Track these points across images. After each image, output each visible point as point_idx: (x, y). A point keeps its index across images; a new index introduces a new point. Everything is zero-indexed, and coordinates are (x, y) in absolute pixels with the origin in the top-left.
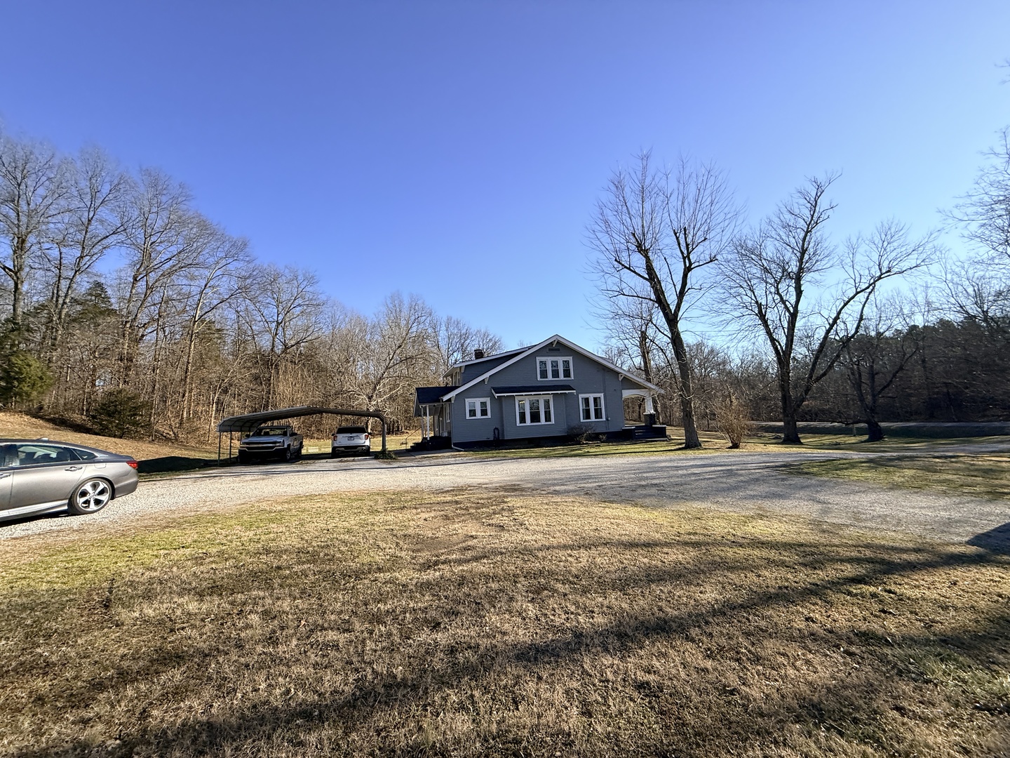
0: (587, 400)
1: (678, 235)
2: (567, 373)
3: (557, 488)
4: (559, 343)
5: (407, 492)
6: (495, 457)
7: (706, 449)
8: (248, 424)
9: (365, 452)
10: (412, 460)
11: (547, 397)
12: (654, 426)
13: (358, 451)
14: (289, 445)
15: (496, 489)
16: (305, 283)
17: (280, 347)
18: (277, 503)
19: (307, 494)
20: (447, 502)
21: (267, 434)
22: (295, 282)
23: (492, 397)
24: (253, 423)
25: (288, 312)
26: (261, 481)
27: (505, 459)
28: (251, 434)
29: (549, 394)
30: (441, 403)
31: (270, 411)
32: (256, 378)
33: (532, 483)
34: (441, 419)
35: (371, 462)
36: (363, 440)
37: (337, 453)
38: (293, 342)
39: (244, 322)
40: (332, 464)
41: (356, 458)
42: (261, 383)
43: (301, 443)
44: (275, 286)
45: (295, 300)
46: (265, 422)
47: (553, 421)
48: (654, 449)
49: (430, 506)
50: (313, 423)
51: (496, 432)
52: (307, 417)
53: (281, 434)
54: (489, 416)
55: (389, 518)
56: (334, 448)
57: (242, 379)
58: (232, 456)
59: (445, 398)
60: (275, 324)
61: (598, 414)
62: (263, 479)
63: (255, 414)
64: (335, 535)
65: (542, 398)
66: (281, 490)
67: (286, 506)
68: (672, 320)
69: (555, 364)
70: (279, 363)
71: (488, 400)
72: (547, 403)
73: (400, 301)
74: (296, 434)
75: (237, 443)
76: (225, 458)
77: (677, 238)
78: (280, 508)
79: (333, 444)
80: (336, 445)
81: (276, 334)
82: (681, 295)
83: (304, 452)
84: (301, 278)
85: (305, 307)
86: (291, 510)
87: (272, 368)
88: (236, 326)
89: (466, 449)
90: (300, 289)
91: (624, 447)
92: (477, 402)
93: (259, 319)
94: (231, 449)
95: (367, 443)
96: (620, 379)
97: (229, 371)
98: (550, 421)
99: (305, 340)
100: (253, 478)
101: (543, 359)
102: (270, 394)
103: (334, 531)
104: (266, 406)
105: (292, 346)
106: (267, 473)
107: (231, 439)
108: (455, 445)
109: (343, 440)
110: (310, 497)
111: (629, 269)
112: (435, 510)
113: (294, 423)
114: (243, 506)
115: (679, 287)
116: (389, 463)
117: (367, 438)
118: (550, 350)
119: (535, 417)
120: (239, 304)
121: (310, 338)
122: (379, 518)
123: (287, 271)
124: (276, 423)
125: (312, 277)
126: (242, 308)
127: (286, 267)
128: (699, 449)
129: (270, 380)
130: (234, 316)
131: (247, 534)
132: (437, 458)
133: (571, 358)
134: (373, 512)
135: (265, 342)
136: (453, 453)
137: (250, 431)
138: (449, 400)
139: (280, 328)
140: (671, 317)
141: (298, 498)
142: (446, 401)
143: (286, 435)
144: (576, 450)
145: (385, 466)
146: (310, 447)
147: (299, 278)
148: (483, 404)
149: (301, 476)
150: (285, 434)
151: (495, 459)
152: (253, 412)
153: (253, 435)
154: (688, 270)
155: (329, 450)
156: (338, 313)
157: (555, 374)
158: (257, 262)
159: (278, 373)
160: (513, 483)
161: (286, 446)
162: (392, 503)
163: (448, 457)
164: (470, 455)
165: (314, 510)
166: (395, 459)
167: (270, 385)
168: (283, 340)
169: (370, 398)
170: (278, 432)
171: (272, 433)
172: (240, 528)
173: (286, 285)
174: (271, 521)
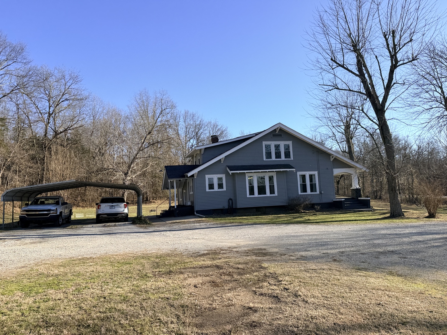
0: (303, 177)
1: (387, 37)
2: (287, 155)
3: (303, 253)
4: (281, 130)
5: (168, 255)
6: (233, 222)
7: (408, 218)
8: (27, 195)
9: (124, 219)
10: (164, 225)
11: (271, 174)
12: (359, 198)
13: (118, 218)
14: (61, 213)
15: (247, 253)
16: (71, 81)
17: (51, 133)
18: (54, 266)
19: (80, 257)
20: (208, 267)
21: (42, 203)
22: (63, 81)
23: (227, 174)
24: (31, 194)
25: (58, 105)
26: (38, 245)
27: (241, 225)
28: (30, 203)
29: (273, 172)
30: (186, 178)
31: (44, 184)
32: (33, 158)
33: (276, 248)
34: (184, 191)
35: (130, 226)
36: (122, 209)
37: (100, 219)
38: (62, 130)
39: (22, 113)
40: (97, 229)
41: (117, 223)
42: (37, 162)
43: (71, 210)
44: (47, 84)
45: (63, 95)
46: (41, 193)
47: (276, 194)
48: (363, 218)
49: (195, 271)
50: (79, 194)
51: (230, 202)
52: (74, 189)
53: (54, 204)
54: (225, 189)
55: (160, 284)
56: (98, 215)
57: (22, 158)
58: (14, 221)
59: (190, 174)
60: (47, 115)
61: (313, 188)
62: (40, 242)
63: (32, 186)
64: (112, 305)
65: (266, 174)
66: (57, 253)
67: (62, 270)
68: (380, 110)
69: (277, 147)
70: (51, 146)
71: (223, 176)
72: (271, 178)
73: (147, 97)
74: (66, 203)
75: (18, 210)
76: (9, 222)
77: (387, 40)
78: (56, 272)
79: (97, 212)
80: (100, 213)
81: (48, 123)
82: (388, 89)
83: (73, 217)
84: (67, 77)
85: (71, 101)
86: (66, 274)
87: (45, 150)
88: (16, 116)
89: (207, 216)
90: (67, 87)
91: (337, 216)
92: (215, 178)
93: (35, 110)
94: (13, 215)
95: (126, 211)
96: (332, 159)
97: (11, 152)
98: (274, 193)
99: (72, 128)
100: (32, 241)
101: (268, 143)
102: (44, 170)
103: (110, 299)
104: (41, 181)
105: (61, 132)
106: (43, 237)
107: (14, 206)
108: (197, 212)
109: (106, 208)
110: (83, 261)
111: (343, 66)
112: (200, 275)
113: (64, 194)
114: (23, 269)
115: (386, 82)
116: (146, 228)
117: (125, 206)
118: (274, 135)
119: (262, 190)
120: (18, 98)
121: (75, 126)
122: (150, 284)
123: (56, 71)
124: (49, 194)
125: (77, 76)
126: (20, 102)
127: (55, 68)
128: (402, 218)
129: (44, 160)
130: (15, 109)
131: (26, 301)
132: (184, 223)
133: (291, 142)
134: (144, 277)
135: (39, 129)
136: (196, 219)
137: (28, 201)
138: (193, 176)
139: (51, 119)
140: (379, 107)
141: (72, 262)
142: (190, 177)
143: (59, 204)
144: (298, 217)
145: (142, 230)
146: (78, 214)
147: (66, 77)
148: (220, 179)
149: (72, 240)
150: (57, 203)
151: (233, 224)
152: (31, 185)
153: (31, 204)
154: (393, 67)
155: (94, 216)
156: (98, 106)
157: (278, 155)
158: (32, 64)
159: (50, 154)
160: (259, 247)
161: (58, 213)
162: (158, 266)
163: (194, 222)
164: (211, 221)
165: (88, 274)
166: (149, 224)
167: (44, 163)
168: (53, 128)
169: (126, 174)
170: (51, 201)
171: (46, 202)
172: (20, 294)
173: (56, 83)
174: (49, 286)
